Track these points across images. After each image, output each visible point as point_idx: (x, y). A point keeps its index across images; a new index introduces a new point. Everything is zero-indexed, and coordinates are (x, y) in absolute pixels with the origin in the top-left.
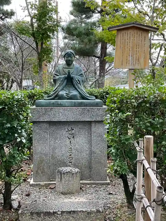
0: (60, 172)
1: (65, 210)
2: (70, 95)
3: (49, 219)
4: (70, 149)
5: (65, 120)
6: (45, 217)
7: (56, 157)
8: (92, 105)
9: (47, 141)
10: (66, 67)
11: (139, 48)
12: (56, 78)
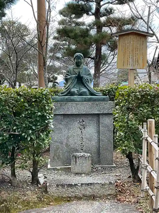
0: (75, 156)
1: (84, 183)
2: (81, 92)
3: (71, 190)
4: (81, 138)
5: (77, 113)
6: (68, 188)
7: (70, 146)
8: (100, 100)
9: (62, 131)
10: (76, 68)
11: (138, 51)
12: (68, 77)
